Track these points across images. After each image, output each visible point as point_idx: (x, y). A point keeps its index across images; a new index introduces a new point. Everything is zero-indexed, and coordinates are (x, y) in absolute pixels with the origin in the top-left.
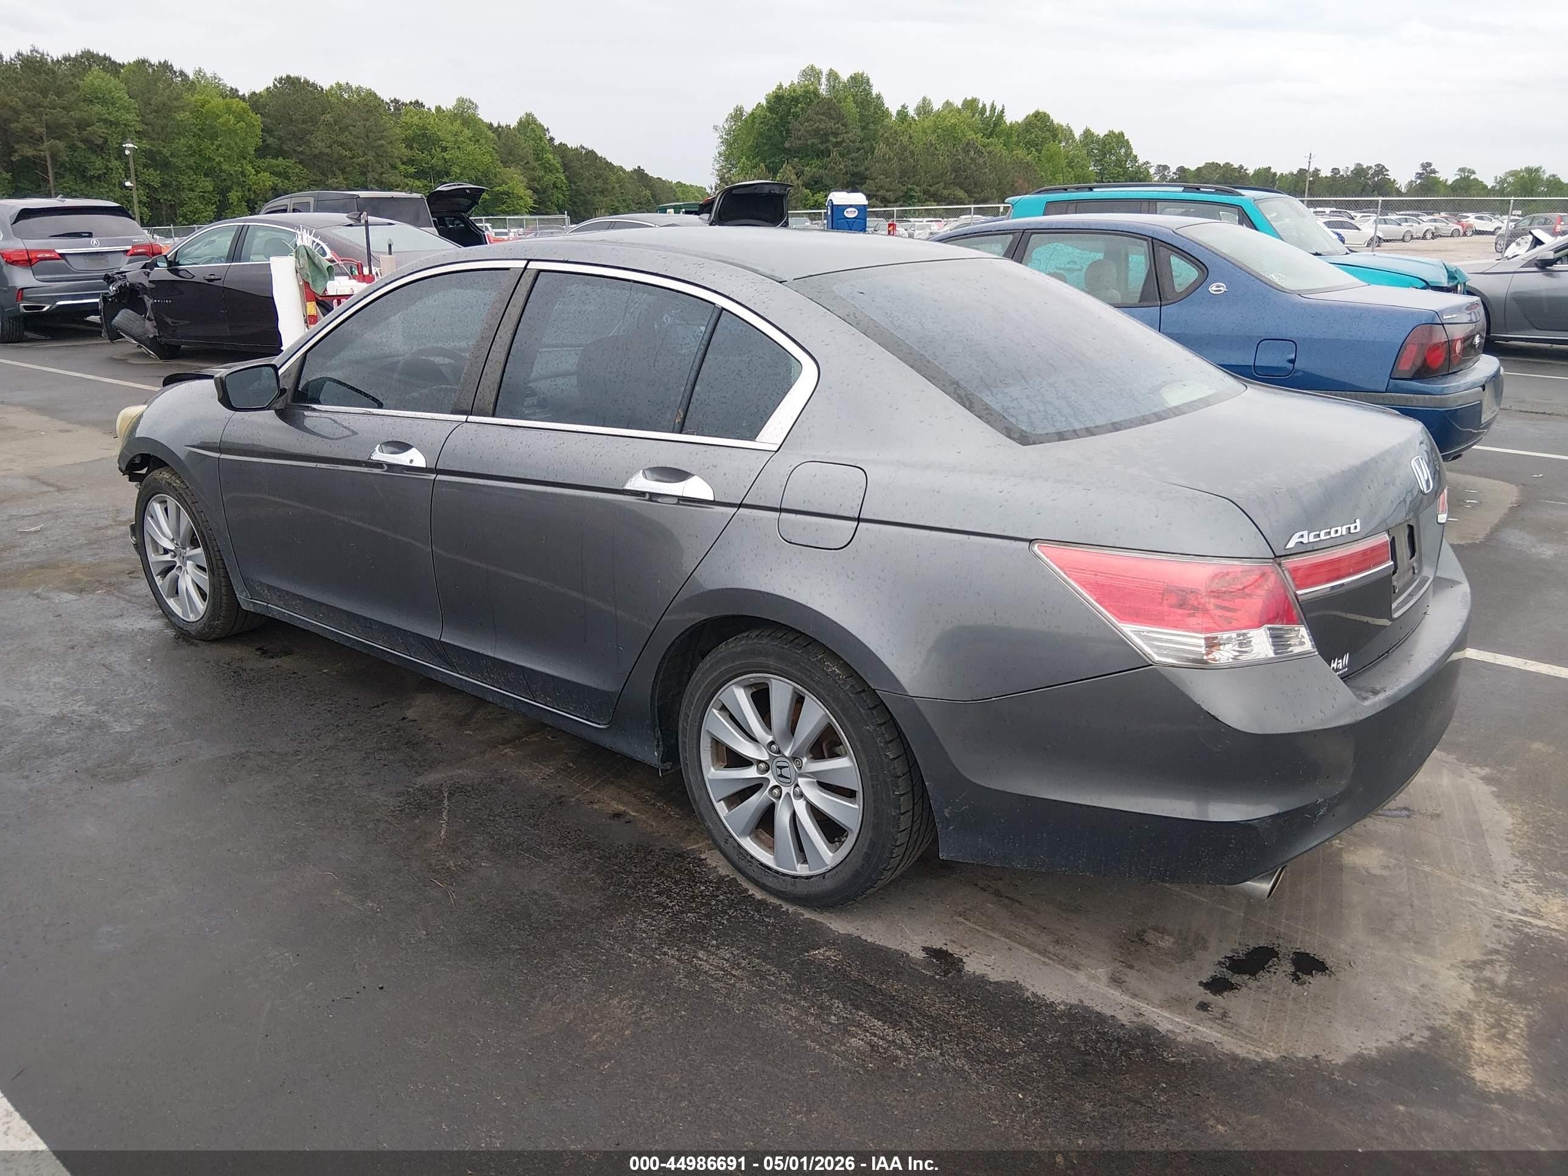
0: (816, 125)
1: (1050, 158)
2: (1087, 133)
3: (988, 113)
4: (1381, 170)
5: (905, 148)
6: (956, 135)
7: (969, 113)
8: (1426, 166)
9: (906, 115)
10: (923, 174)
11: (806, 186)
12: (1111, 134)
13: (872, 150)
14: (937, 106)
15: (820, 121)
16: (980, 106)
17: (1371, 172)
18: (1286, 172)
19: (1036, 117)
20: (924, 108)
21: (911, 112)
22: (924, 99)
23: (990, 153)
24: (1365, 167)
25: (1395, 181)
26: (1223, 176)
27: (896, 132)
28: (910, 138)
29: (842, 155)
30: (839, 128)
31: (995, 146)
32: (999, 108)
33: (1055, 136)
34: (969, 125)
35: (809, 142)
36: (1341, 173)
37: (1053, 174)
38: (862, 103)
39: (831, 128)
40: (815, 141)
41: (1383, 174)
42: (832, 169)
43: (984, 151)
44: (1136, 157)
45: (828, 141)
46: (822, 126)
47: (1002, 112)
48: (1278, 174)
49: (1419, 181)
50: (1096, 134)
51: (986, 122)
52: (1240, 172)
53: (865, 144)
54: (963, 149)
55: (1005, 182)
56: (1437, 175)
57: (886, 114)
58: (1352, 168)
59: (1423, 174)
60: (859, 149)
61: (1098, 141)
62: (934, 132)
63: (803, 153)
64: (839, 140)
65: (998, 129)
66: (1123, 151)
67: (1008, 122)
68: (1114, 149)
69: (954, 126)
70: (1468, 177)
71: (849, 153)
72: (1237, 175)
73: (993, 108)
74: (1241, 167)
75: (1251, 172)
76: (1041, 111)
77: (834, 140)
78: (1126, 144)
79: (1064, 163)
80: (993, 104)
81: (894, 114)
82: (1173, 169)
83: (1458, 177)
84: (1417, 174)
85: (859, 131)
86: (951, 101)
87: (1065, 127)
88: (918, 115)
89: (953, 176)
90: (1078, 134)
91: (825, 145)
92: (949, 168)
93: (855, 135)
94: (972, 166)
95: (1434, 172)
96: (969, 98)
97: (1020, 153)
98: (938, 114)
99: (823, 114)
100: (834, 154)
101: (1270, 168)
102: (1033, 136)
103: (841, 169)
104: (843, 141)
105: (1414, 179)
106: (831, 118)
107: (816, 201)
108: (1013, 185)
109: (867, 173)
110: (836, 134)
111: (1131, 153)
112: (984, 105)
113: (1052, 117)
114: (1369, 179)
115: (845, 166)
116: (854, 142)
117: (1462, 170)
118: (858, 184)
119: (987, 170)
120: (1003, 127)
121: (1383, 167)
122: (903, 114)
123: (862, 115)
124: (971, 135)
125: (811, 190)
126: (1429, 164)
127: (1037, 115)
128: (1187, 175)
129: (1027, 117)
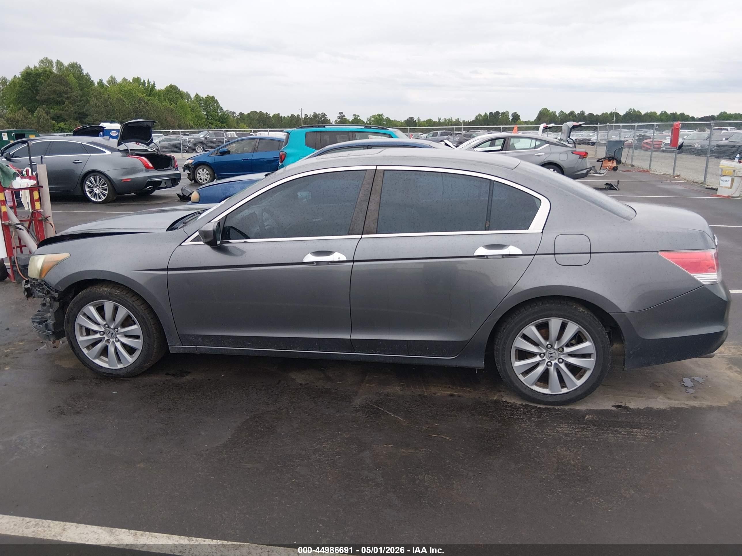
0: (54, 88)
1: (182, 107)
2: (197, 96)
3: (146, 85)
4: (324, 115)
5: (106, 101)
6: (132, 95)
7: (137, 84)
8: (341, 113)
9: (103, 84)
10: (119, 114)
11: (53, 119)
12: (208, 97)
13: (88, 101)
14: (119, 80)
15: (57, 86)
16: (142, 81)
17: (320, 116)
18: (286, 116)
19: (171, 87)
20: (112, 81)
21: (105, 82)
22: (111, 77)
23: (152, 104)
24: (317, 114)
25: (330, 120)
26: (260, 117)
27: (100, 92)
28: (108, 95)
29: (71, 104)
30: (67, 90)
31: (153, 100)
32: (152, 83)
33: (182, 97)
34: (138, 90)
35: (51, 97)
36: (309, 116)
37: (185, 115)
38: (78, 78)
39: (63, 90)
40: (55, 96)
41: (325, 117)
42: (67, 110)
43: (149, 103)
44: (222, 108)
45: (62, 96)
46: (58, 89)
47: (154, 84)
48: (283, 116)
49: (339, 120)
50: (201, 96)
51: (146, 89)
52: (266, 115)
53: (84, 98)
54: (138, 102)
55: (162, 118)
56: (346, 117)
57: (92, 83)
58: (312, 114)
59: (340, 117)
60: (80, 101)
61: (203, 100)
62: (120, 93)
63: (48, 102)
64: (69, 96)
65: (153, 93)
66: (215, 104)
67: (157, 89)
68: (211, 103)
69: (130, 90)
70: (357, 118)
71: (75, 102)
72: (266, 116)
73: (149, 82)
74: (267, 113)
75: (271, 115)
76: (173, 84)
77: (66, 96)
78: (216, 102)
79: (189, 109)
80: (149, 80)
81: (96, 83)
82: (237, 114)
83: (353, 118)
84: (338, 117)
85: (79, 92)
86: (126, 78)
87: (186, 92)
88: (110, 84)
89: (135, 115)
90: (193, 96)
91: (61, 98)
92: (132, 111)
93: (77, 93)
94: (144, 110)
95: (345, 116)
96: (136, 77)
97: (167, 104)
98: (120, 84)
99: (58, 83)
100: (67, 103)
101: (279, 114)
102: (171, 96)
103: (72, 111)
104: (71, 96)
105: (337, 119)
106: (61, 84)
107: (60, 127)
108: (166, 119)
109: (87, 113)
110: (66, 93)
111: (219, 106)
112: (144, 81)
113: (179, 88)
114: (320, 119)
115: (74, 109)
116: (77, 97)
117: (354, 115)
118: (83, 118)
119: (152, 112)
120: (155, 92)
121: (325, 114)
122: (100, 83)
123: (79, 84)
124: (141, 95)
125: (56, 121)
126: (342, 113)
127: (171, 86)
128: (244, 116)
129: (167, 87)
